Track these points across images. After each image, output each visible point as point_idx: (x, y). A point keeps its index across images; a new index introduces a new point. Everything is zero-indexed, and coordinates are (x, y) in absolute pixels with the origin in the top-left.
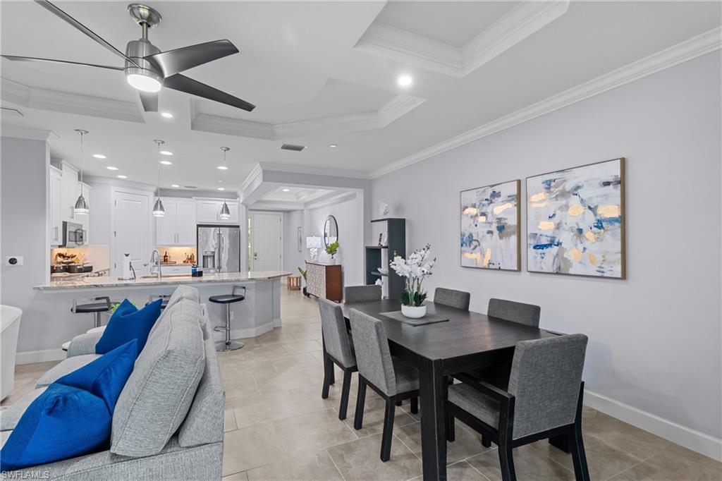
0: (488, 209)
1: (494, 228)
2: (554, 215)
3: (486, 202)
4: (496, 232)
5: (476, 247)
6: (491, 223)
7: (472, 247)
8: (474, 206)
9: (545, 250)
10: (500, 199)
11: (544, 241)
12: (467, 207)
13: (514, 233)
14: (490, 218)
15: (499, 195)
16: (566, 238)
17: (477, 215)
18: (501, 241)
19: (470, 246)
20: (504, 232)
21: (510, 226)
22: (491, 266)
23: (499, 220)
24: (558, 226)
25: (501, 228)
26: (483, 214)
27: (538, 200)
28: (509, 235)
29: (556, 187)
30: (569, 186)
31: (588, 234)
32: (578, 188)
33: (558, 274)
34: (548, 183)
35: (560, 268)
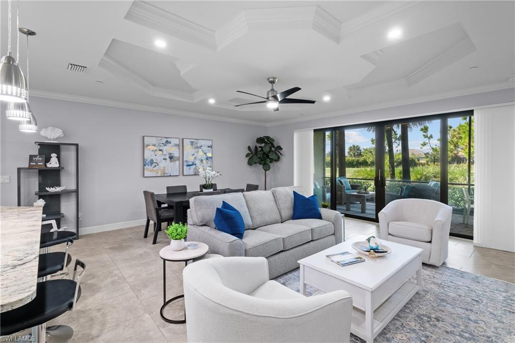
0: (164, 148)
1: (167, 157)
2: (194, 154)
3: (162, 145)
4: (168, 159)
5: (156, 166)
6: (165, 155)
7: (153, 166)
8: (155, 145)
9: (191, 167)
10: (171, 145)
11: (190, 163)
12: (149, 145)
13: (177, 160)
14: (165, 152)
15: (170, 143)
16: (198, 162)
17: (156, 150)
18: (171, 163)
19: (151, 165)
20: (173, 159)
21: (176, 157)
22: (165, 175)
23: (170, 154)
24: (195, 158)
25: (171, 158)
26: (161, 150)
27: (188, 149)
28: (175, 161)
29: (195, 144)
30: (199, 145)
31: (204, 161)
32: (201, 146)
33: (195, 175)
34: (192, 143)
35: (195, 173)
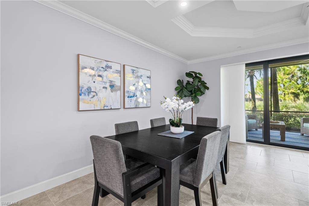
0: (104, 74)
1: (108, 85)
2: (135, 84)
3: (102, 69)
4: (109, 88)
5: (94, 96)
6: (105, 83)
7: (91, 96)
8: (93, 69)
9: (132, 98)
10: (111, 70)
11: (132, 95)
12: (86, 68)
13: (119, 90)
14: (105, 79)
15: (111, 68)
16: (138, 94)
17: (95, 75)
18: (112, 93)
19: (88, 95)
20: (114, 88)
21: (117, 86)
22: (106, 108)
23: (111, 81)
24: (136, 89)
25: (112, 86)
26: (100, 76)
27: (129, 77)
28: (116, 90)
29: (136, 73)
30: (139, 74)
31: (144, 93)
32: (141, 76)
33: (136, 108)
34: (133, 71)
35: (136, 105)
